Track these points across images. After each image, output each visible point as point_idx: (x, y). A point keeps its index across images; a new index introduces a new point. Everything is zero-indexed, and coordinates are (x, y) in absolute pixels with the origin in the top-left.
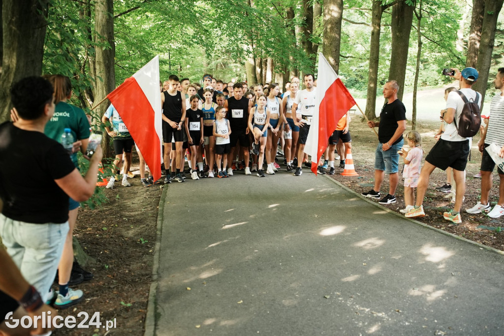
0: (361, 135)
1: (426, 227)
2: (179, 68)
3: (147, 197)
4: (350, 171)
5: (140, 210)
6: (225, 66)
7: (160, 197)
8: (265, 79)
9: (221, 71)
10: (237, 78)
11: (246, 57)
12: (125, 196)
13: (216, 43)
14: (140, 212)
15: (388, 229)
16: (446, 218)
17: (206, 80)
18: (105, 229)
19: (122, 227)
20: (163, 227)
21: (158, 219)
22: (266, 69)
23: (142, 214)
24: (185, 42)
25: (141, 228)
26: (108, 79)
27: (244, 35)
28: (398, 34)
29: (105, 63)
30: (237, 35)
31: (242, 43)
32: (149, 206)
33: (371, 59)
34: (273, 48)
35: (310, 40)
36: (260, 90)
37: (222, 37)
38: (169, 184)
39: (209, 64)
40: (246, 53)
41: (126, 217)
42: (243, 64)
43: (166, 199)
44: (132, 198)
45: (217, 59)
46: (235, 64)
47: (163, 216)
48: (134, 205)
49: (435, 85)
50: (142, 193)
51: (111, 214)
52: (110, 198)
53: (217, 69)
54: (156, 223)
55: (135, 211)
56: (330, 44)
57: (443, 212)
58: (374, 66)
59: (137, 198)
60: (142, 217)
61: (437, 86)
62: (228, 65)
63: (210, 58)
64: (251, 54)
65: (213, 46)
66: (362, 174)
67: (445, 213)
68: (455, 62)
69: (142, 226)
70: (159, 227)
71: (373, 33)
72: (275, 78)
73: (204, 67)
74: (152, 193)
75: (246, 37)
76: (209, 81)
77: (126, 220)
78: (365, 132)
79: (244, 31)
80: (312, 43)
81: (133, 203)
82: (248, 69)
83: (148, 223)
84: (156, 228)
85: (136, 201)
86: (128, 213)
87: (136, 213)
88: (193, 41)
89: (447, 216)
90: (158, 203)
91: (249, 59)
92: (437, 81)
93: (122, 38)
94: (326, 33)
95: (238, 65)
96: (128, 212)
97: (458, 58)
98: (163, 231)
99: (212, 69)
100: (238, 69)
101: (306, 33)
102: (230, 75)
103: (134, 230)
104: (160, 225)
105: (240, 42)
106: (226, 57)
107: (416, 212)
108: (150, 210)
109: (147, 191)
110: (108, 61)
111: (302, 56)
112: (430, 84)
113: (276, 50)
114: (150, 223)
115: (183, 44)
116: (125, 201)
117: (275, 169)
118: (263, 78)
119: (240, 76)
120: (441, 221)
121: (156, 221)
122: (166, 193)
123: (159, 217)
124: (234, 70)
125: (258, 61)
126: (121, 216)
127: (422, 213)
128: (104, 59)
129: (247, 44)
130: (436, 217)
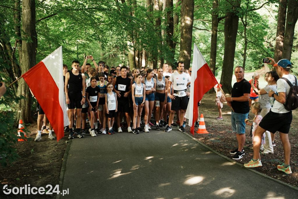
0: (206, 103)
1: (267, 178)
2: (85, 57)
3: (55, 151)
4: (202, 130)
5: (48, 161)
6: (115, 56)
7: (65, 150)
8: (141, 65)
9: (112, 60)
10: (123, 64)
11: (129, 50)
12: (39, 149)
13: (109, 40)
14: (48, 163)
15: (238, 179)
16: (279, 169)
17: (101, 66)
18: (18, 179)
19: (32, 177)
20: (65, 177)
21: (62, 170)
22: (142, 59)
23: (50, 165)
24: (88, 39)
25: (47, 178)
26: (31, 63)
27: (128, 35)
28: (228, 36)
29: (28, 51)
30: (123, 35)
31: (126, 40)
32: (56, 158)
33: (211, 53)
34: (147, 44)
35: (172, 39)
36: (138, 72)
37: (113, 36)
38: (73, 140)
39: (104, 55)
40: (129, 47)
41: (37, 168)
42: (127, 55)
43: (70, 152)
44: (44, 151)
45: (110, 51)
46: (121, 55)
47: (65, 167)
48: (44, 157)
49: (250, 70)
50: (52, 147)
51: (25, 165)
52: (27, 151)
53: (109, 58)
54: (60, 173)
55: (44, 163)
56: (185, 42)
57: (276, 165)
58: (213, 57)
59: (48, 151)
60: (49, 167)
61: (251, 70)
62: (117, 55)
63: (104, 50)
64: (132, 48)
65: (107, 42)
66: (211, 132)
67: (279, 165)
68: (265, 56)
69: (48, 176)
70: (61, 177)
71: (212, 36)
72: (147, 64)
73: (101, 57)
74: (59, 147)
75: (129, 36)
76: (103, 66)
77: (37, 170)
78: (208, 100)
79: (128, 32)
80: (173, 42)
81: (44, 156)
82: (130, 58)
83: (53, 173)
84: (59, 178)
85: (46, 153)
86: (39, 165)
87: (46, 164)
88: (92, 38)
89: (280, 168)
90: (63, 155)
91: (131, 51)
92: (251, 67)
93: (43, 35)
94: (182, 35)
95: (124, 55)
96: (39, 163)
97: (267, 53)
98: (64, 181)
99: (107, 58)
100: (124, 58)
101: (169, 35)
102: (118, 62)
103: (41, 180)
104: (63, 175)
105: (125, 39)
106: (115, 50)
107: (255, 164)
108: (56, 162)
109: (55, 145)
110: (31, 50)
111: (167, 50)
112: (247, 69)
113: (150, 45)
114: (55, 173)
115: (86, 41)
116: (38, 154)
117: (150, 128)
118: (140, 64)
119: (124, 62)
120: (276, 172)
121: (60, 171)
122: (70, 147)
123: (62, 168)
124: (121, 59)
125: (137, 53)
126: (33, 168)
127: (260, 164)
128: (28, 49)
129: (129, 41)
130: (272, 169)
